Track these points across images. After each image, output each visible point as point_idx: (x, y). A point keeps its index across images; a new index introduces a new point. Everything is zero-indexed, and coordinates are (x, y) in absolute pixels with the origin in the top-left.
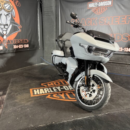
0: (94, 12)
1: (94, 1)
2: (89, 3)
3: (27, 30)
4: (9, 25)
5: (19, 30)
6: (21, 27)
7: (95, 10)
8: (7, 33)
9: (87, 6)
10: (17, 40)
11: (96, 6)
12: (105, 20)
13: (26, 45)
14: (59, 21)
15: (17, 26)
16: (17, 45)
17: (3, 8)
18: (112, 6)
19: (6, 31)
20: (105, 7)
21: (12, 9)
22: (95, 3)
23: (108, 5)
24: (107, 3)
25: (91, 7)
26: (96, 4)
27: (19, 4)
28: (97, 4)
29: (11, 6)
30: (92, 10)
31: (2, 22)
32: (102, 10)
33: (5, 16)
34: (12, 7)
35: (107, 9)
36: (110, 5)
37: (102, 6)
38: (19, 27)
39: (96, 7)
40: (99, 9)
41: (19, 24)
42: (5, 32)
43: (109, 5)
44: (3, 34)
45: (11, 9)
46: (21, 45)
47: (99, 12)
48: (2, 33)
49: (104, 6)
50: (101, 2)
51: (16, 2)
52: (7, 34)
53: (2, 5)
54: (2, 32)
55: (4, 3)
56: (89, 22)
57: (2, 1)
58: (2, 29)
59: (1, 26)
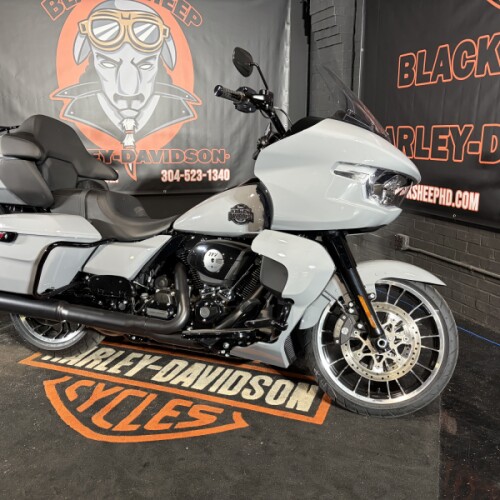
3: (226, 112)
4: (147, 97)
5: (189, 114)
6: (200, 104)
8: (140, 127)
10: (180, 152)
13: (215, 171)
15: (181, 99)
16: (178, 172)
17: (127, 39)
21: (164, 41)
27: (195, 18)
29: (162, 27)
31: (122, 88)
34: (165, 31)
38: (189, 103)
41: (192, 92)
42: (129, 124)
44: (124, 128)
46: (193, 171)
48: (120, 128)
51: (184, 11)
52: (136, 131)
53: (126, 30)
55: (132, 21)
56: (465, 59)
57: (126, 15)
58: (119, 111)
59: (116, 101)
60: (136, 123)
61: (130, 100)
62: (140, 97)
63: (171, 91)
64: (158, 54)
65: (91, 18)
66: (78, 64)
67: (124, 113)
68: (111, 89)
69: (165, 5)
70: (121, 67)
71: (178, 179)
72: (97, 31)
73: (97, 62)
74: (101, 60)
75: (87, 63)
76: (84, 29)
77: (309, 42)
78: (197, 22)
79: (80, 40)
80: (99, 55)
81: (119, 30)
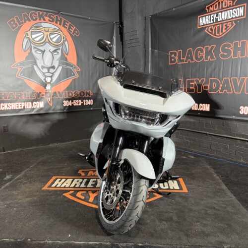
0: (210, 33)
1: (209, 12)
2: (201, 17)
3: (90, 74)
5: (74, 75)
8: (53, 81)
9: (197, 23)
10: (71, 93)
12: (232, 48)
13: (87, 100)
15: (71, 68)
16: (70, 101)
17: (47, 40)
18: (245, 17)
19: (51, 77)
20: (232, 21)
21: (64, 42)
22: (212, 15)
23: (237, 16)
24: (235, 12)
25: (204, 25)
26: (213, 17)
27: (76, 32)
28: (215, 17)
29: (63, 36)
30: (206, 31)
31: (46, 63)
32: (225, 29)
33: (51, 53)
34: (64, 37)
35: (235, 24)
36: (241, 16)
37: (225, 20)
39: (213, 23)
40: (219, 27)
41: (76, 65)
42: (48, 80)
44: (46, 81)
46: (77, 101)
47: (218, 33)
48: (44, 81)
49: (229, 19)
50: (223, 13)
51: (72, 29)
52: (52, 83)
53: (47, 36)
54: (45, 79)
55: (49, 33)
56: (199, 54)
57: (47, 30)
58: (44, 73)
59: (42, 69)
60: (52, 79)
61: (49, 68)
62: (53, 67)
63: (67, 64)
64: (61, 48)
65: (31, 30)
66: (25, 51)
67: (46, 74)
68: (40, 63)
69: (64, 26)
70: (45, 53)
71: (71, 105)
72: (34, 36)
73: (34, 51)
74: (35, 50)
75: (29, 51)
76: (28, 35)
77: (122, 44)
78: (77, 34)
79: (26, 40)
80: (34, 48)
81: (44, 36)
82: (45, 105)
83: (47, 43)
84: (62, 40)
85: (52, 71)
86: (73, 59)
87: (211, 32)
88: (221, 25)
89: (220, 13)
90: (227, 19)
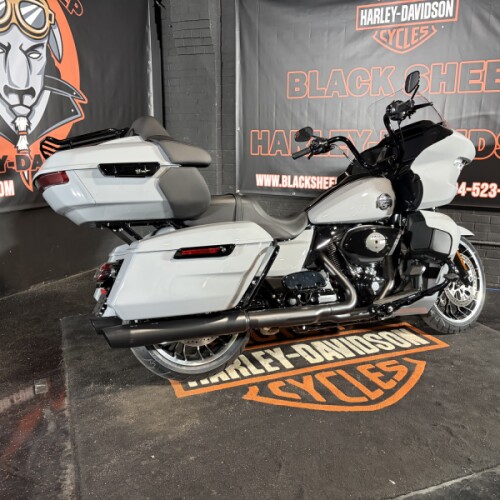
0: (384, 42)
1: (381, 2)
2: (364, 9)
4: (37, 93)
5: (77, 114)
6: (86, 102)
7: (387, 37)
9: (355, 20)
11: (390, 18)
14: (234, 76)
15: (70, 96)
18: (456, 19)
19: (27, 116)
20: (430, 25)
21: (51, 28)
22: (388, 9)
23: (441, 16)
24: (437, 8)
25: (370, 25)
26: (390, 11)
27: (76, 6)
28: (394, 13)
29: (48, 12)
30: (374, 37)
31: (13, 80)
32: (416, 38)
33: (25, 53)
34: (50, 16)
35: (435, 31)
36: (449, 17)
37: (415, 21)
38: (77, 101)
39: (391, 23)
40: (402, 33)
41: (78, 88)
43: (444, 18)
45: (47, 25)
47: (401, 43)
49: (424, 20)
50: (412, 6)
53: (13, 9)
54: (13, 122)
56: (360, 82)
58: (11, 107)
59: (7, 94)
60: (29, 123)
61: (21, 94)
62: (31, 92)
63: (60, 86)
64: (45, 41)
67: (16, 109)
70: (10, 52)
78: (79, 11)
81: (6, 7)
82: (16, 189)
83: (15, 28)
84: (48, 22)
85: (28, 100)
86: (71, 73)
87: (386, 40)
88: (406, 29)
89: (406, 7)
90: (419, 20)
